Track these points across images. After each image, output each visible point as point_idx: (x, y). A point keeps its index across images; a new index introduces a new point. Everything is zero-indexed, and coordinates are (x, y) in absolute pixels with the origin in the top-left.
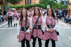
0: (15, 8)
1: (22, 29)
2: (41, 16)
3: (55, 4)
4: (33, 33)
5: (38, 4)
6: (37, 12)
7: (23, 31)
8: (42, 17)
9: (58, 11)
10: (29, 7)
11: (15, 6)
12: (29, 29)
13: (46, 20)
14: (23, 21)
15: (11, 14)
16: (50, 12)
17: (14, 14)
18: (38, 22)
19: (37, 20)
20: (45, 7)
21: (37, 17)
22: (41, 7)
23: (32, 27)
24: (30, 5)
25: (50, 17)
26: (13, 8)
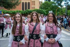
0: (9, 13)
1: (15, 39)
2: (39, 23)
3: (59, 10)
4: (29, 45)
5: (38, 10)
6: (35, 18)
7: (16, 42)
8: (41, 23)
9: (63, 18)
10: (27, 13)
11: (10, 11)
12: (24, 39)
13: (46, 27)
14: (17, 29)
15: (3, 21)
16: (51, 18)
17: (7, 21)
18: (35, 30)
19: (34, 27)
20: (46, 13)
21: (34, 24)
22: (41, 13)
23: (28, 37)
24: (29, 10)
25: (51, 24)
26: (7, 13)
